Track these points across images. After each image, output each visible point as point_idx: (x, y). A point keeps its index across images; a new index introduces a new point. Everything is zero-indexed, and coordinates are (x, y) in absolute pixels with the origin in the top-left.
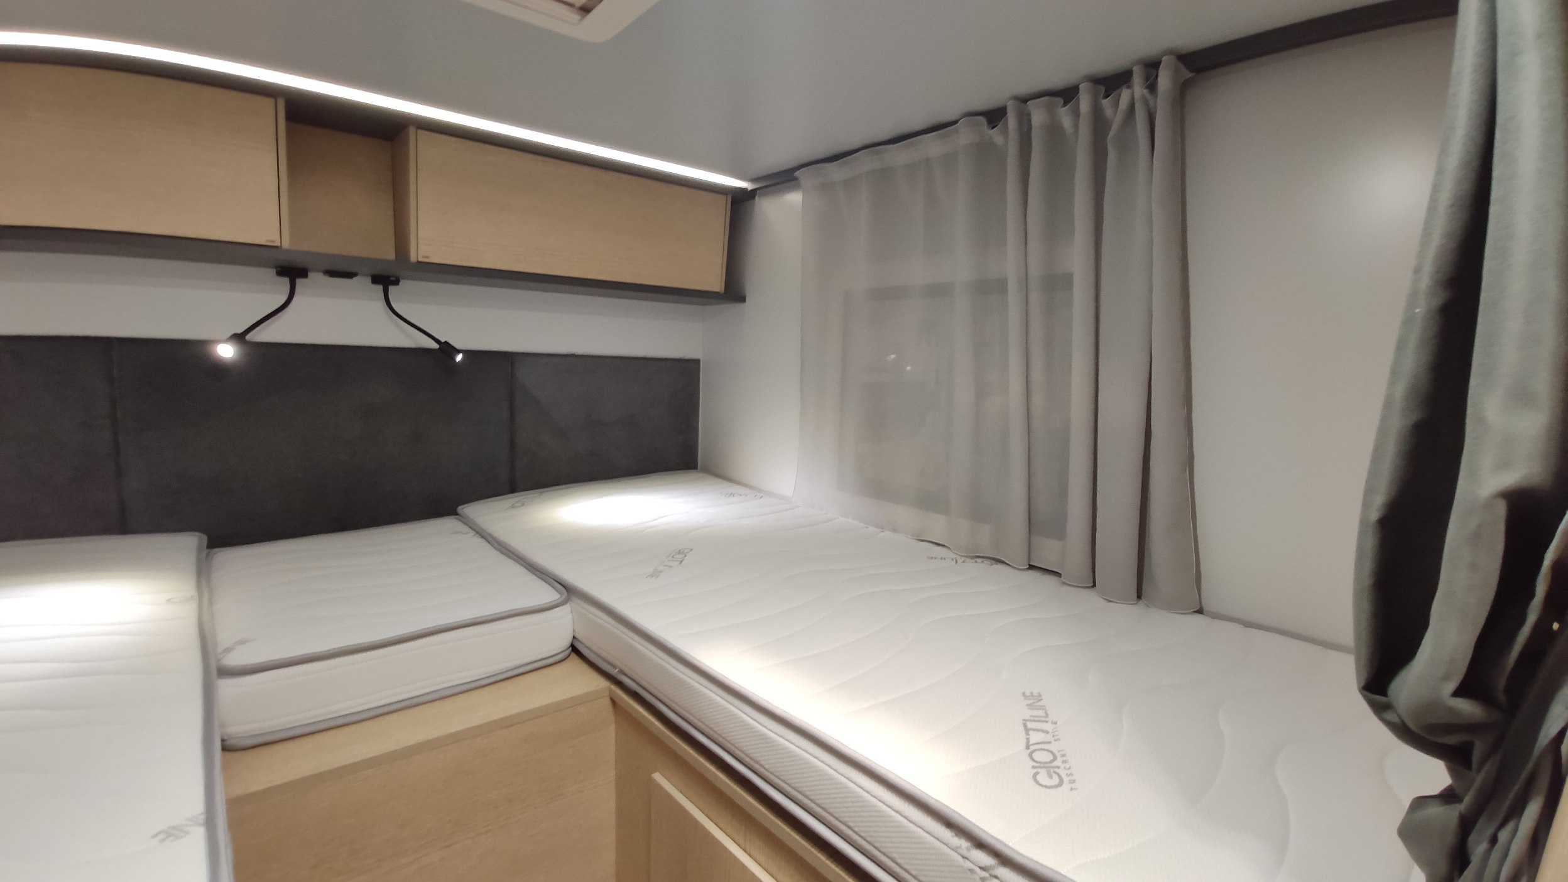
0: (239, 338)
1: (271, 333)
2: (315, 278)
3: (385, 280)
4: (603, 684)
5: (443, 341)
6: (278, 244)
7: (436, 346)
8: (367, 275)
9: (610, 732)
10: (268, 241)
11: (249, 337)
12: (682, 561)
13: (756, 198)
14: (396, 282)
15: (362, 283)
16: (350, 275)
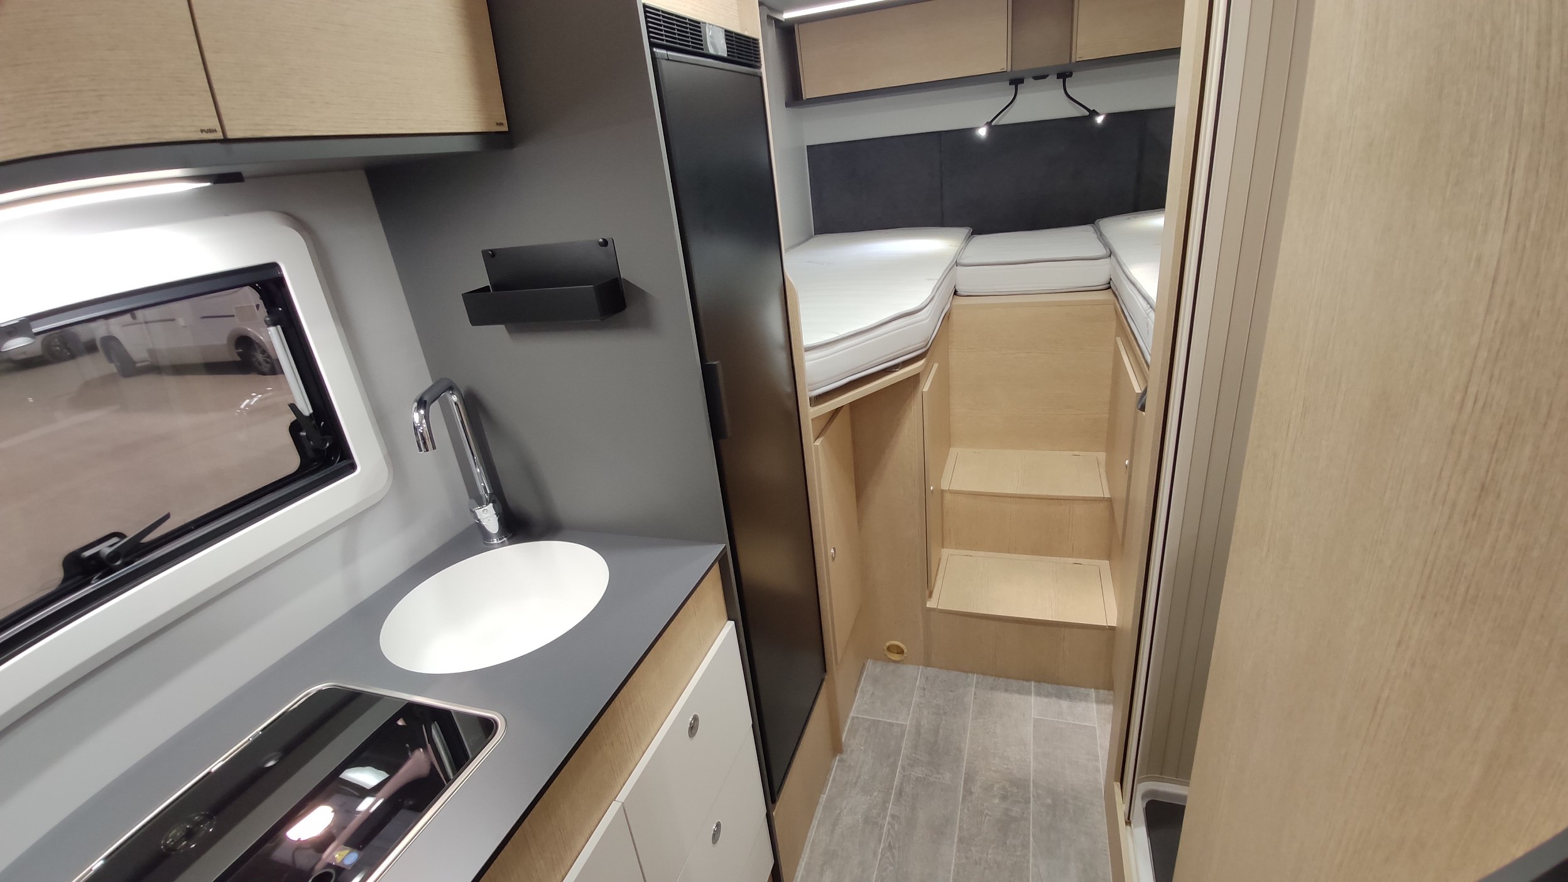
0: (989, 124)
1: (1008, 119)
2: (1029, 81)
3: (1064, 76)
5: (1092, 109)
6: (1005, 70)
7: (1087, 113)
8: (1054, 75)
10: (1002, 69)
11: (993, 123)
14: (1071, 75)
15: (1052, 78)
16: (1044, 77)
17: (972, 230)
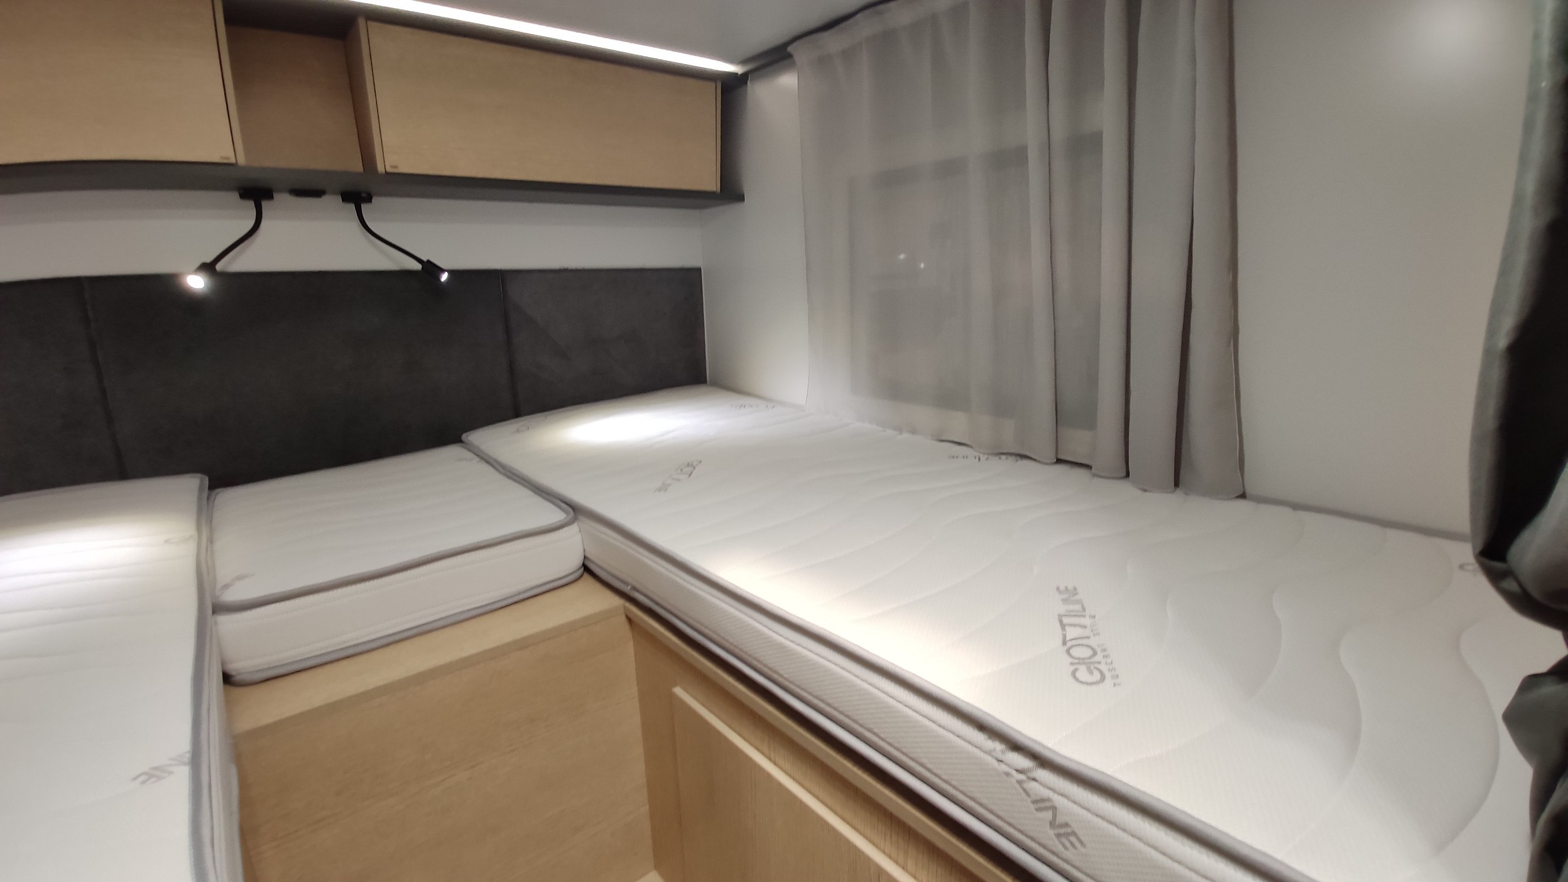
0: (208, 268)
2: (282, 199)
3: (357, 198)
4: (616, 601)
5: (425, 260)
6: (233, 160)
7: (418, 266)
8: (334, 193)
9: (630, 648)
10: (222, 158)
11: (219, 267)
12: (690, 475)
13: (749, 82)
14: (369, 200)
15: (332, 202)
16: (317, 193)
17: (206, 479)
